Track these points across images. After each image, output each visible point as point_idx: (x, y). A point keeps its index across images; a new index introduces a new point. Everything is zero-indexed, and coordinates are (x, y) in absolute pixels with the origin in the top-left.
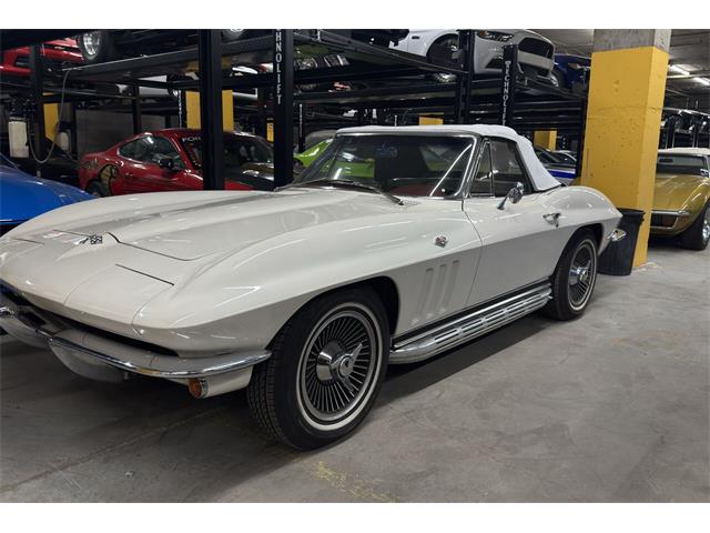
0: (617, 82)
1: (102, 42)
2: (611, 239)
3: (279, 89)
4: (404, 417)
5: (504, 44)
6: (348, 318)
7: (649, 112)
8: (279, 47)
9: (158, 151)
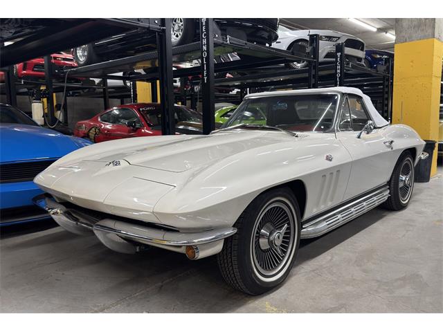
0: (412, 62)
1: (89, 53)
2: (420, 158)
3: (205, 73)
4: (313, 273)
5: (334, 43)
6: (277, 207)
7: (434, 79)
8: (205, 48)
9: (122, 118)
